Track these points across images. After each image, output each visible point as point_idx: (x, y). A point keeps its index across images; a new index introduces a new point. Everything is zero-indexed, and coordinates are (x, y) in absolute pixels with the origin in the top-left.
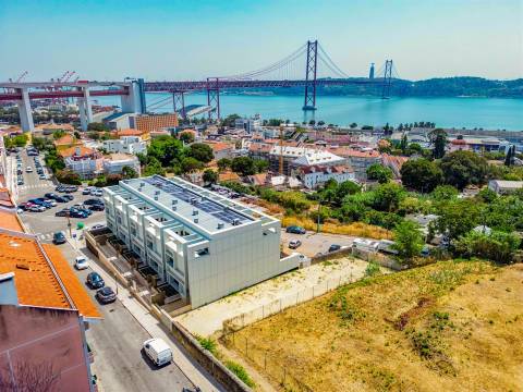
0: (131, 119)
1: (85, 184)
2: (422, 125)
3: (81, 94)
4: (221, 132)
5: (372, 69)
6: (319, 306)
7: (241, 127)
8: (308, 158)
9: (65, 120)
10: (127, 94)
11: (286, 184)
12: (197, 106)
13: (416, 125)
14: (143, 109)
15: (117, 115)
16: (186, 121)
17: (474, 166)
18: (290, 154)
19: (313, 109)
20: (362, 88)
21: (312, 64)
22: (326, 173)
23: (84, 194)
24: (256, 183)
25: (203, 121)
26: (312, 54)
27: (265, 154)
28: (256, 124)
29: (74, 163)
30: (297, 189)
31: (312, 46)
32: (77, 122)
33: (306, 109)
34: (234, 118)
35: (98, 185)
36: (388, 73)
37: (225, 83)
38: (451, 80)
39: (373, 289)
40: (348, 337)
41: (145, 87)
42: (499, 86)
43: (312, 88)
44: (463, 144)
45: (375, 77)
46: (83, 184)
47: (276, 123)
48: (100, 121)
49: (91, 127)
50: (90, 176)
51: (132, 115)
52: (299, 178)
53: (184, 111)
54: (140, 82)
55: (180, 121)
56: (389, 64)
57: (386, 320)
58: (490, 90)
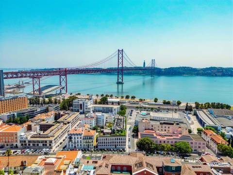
5: (144, 63)
19: (122, 83)
20: (141, 72)
21: (120, 61)
26: (121, 56)
31: (121, 52)
33: (118, 83)
36: (153, 65)
45: (146, 66)
53: (40, 90)
56: (153, 61)
58: (196, 72)
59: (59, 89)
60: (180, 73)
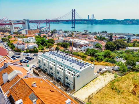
0: (26, 31)
1: (23, 52)
2: (104, 32)
3: (11, 24)
4: (52, 34)
5: (88, 17)
6: (108, 88)
7: (57, 33)
8: (81, 42)
9: (6, 31)
10: (24, 24)
11: (77, 50)
12: (43, 27)
13: (102, 32)
14: (29, 28)
15: (21, 30)
16: (41, 31)
17: (122, 43)
18: (75, 41)
19: (74, 28)
20: (86, 22)
21: (74, 15)
22: (86, 46)
23: (23, 55)
24: (70, 50)
25: (46, 31)
26: (74, 13)
27: (68, 41)
28: (61, 32)
29: (18, 46)
30: (80, 51)
31: (74, 11)
32: (10, 32)
33: (72, 27)
34: (55, 30)
35: (27, 52)
36: (93, 18)
37: (51, 21)
38: (108, 20)
39: (120, 83)
40: (122, 98)
41: (29, 22)
42: (120, 21)
43: (74, 22)
44: (116, 37)
45: (89, 19)
46: (22, 52)
47: (66, 32)
48: (16, 32)
49: (14, 33)
50: (23, 49)
51: (26, 30)
52: (80, 48)
53: (40, 28)
54: (28, 21)
55: (40, 31)
56: (93, 15)
57: (129, 92)
58: (118, 22)
59: (46, 29)
60: (109, 23)
